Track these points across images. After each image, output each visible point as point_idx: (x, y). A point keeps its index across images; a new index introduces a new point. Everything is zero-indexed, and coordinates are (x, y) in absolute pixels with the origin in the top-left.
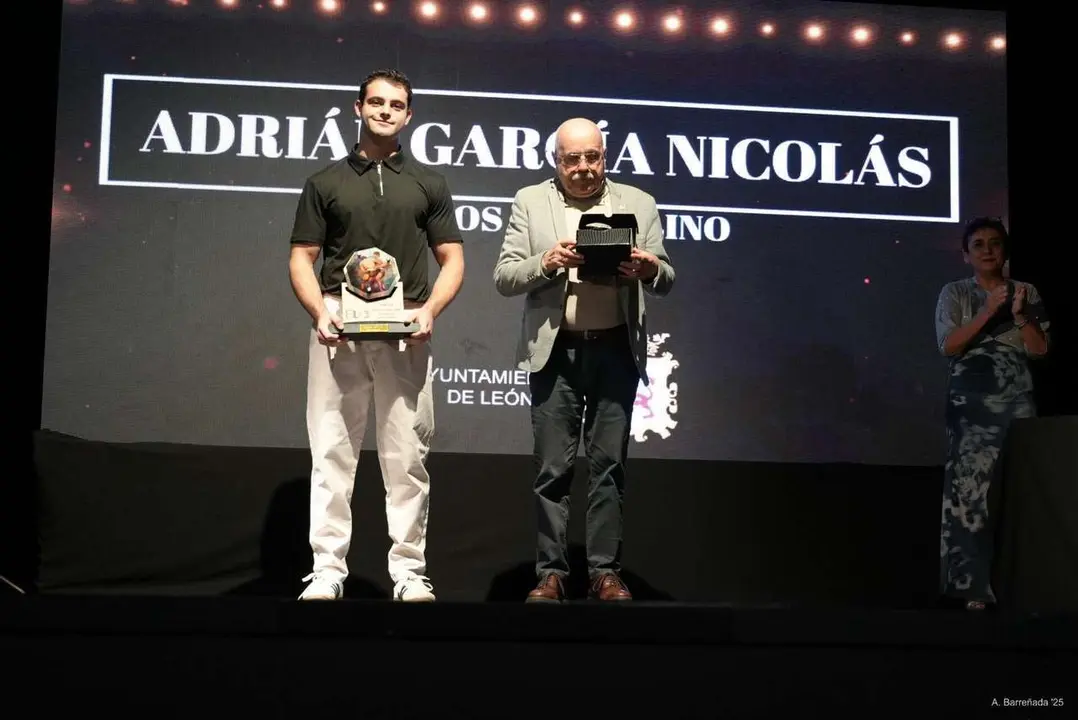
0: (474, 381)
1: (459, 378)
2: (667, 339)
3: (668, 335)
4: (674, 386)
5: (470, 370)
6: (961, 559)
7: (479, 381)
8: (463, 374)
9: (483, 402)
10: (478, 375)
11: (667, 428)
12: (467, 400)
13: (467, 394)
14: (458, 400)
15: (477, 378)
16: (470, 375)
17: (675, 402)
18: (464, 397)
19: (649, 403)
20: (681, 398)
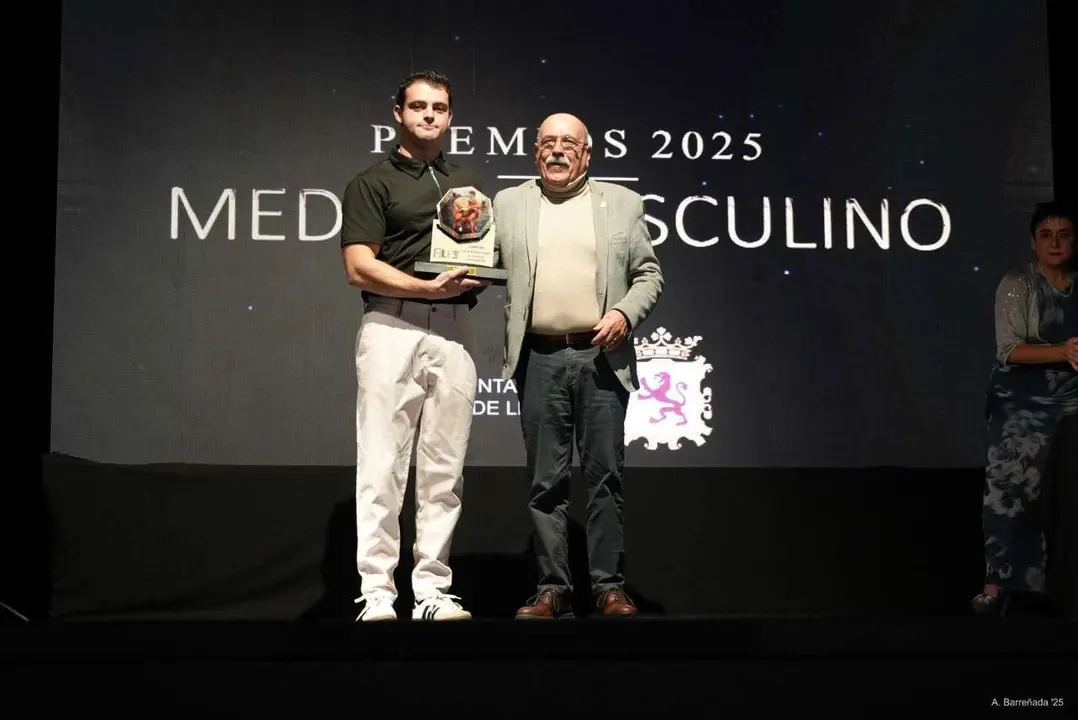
0: (499, 391)
1: (483, 388)
2: (699, 342)
3: (700, 338)
4: (708, 391)
5: (495, 380)
6: (1000, 548)
7: (505, 391)
8: (487, 384)
9: (509, 413)
10: (503, 385)
11: (702, 435)
12: (492, 411)
13: (492, 405)
14: (483, 411)
15: (502, 389)
16: (494, 385)
17: (710, 407)
18: (489, 408)
19: (683, 409)
20: (716, 403)
